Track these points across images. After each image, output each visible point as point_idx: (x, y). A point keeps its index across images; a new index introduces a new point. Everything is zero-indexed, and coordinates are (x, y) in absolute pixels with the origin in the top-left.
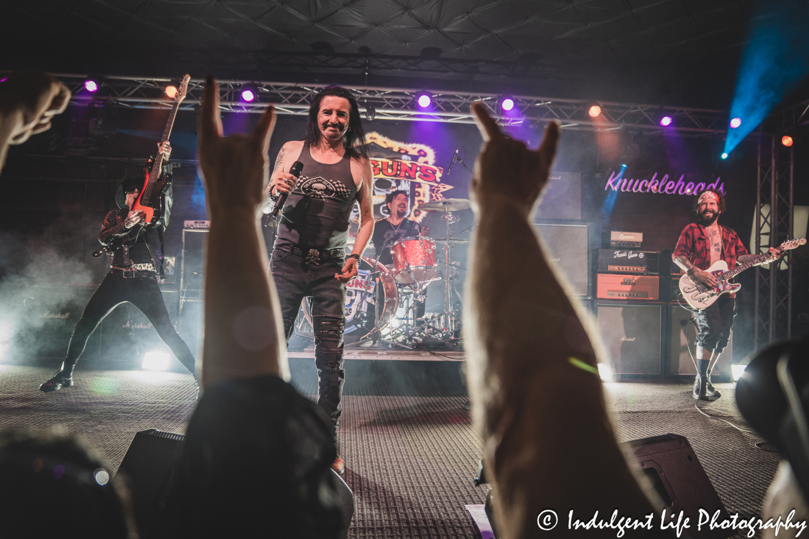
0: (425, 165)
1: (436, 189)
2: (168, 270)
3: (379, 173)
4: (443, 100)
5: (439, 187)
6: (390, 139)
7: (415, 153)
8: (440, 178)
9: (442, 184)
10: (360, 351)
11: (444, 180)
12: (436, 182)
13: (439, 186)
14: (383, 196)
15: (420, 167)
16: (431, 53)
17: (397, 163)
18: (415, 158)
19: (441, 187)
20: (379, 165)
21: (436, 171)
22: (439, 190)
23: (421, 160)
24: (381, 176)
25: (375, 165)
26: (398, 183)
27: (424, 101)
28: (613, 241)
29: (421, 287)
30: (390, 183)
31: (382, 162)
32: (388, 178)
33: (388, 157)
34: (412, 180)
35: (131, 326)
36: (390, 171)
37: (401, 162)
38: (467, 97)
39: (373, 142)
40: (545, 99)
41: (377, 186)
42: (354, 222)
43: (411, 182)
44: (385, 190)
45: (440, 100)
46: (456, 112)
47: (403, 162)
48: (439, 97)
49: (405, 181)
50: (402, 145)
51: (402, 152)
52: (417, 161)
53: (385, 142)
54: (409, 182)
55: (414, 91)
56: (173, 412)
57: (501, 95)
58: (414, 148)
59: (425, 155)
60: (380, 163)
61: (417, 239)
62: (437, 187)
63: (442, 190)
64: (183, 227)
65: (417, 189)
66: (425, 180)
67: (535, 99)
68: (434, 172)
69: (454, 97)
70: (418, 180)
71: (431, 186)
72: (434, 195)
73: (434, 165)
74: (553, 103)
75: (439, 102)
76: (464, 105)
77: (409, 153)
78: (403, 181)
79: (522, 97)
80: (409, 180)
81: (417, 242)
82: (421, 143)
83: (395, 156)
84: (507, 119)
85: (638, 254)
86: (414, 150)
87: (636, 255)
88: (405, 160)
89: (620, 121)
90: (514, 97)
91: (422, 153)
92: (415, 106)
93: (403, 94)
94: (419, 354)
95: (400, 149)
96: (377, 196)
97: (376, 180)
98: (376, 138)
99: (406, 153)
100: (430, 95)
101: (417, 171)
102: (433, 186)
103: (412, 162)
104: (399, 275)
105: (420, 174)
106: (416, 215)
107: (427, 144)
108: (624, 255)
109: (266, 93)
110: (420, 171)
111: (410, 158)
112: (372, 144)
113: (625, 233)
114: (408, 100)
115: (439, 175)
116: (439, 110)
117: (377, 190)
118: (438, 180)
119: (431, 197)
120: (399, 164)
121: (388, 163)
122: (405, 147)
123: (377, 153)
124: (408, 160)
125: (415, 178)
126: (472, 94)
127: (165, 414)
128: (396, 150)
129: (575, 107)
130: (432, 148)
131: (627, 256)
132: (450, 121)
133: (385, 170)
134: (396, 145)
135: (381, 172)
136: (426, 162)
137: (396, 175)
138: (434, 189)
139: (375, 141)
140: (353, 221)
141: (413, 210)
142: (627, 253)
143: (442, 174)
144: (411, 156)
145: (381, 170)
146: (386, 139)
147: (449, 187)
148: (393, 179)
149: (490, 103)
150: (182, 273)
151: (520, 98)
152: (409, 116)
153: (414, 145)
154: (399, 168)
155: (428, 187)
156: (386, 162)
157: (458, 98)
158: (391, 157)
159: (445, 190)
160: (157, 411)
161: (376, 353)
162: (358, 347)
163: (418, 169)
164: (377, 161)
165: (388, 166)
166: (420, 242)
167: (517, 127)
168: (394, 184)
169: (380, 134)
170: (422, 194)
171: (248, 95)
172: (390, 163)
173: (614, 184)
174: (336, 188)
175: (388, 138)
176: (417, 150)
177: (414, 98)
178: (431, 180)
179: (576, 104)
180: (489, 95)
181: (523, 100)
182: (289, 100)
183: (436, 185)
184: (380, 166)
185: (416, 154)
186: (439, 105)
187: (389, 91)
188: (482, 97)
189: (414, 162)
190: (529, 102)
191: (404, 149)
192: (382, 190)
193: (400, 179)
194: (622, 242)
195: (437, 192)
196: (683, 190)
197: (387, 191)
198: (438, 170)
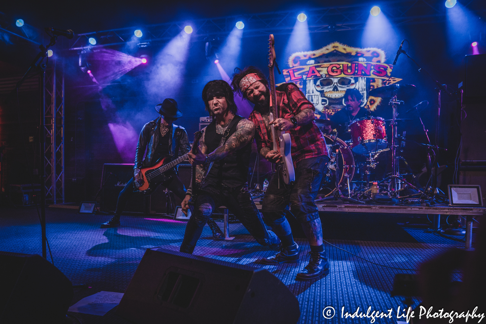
0: (378, 64)
1: (387, 82)
3: (341, 74)
4: (392, 8)
5: (390, 81)
6: (349, 46)
7: (368, 55)
8: (390, 73)
9: (393, 78)
11: (394, 74)
12: (388, 76)
13: (390, 79)
14: (344, 91)
15: (374, 65)
17: (355, 64)
18: (369, 59)
19: (392, 80)
20: (340, 67)
21: (387, 67)
22: (390, 83)
23: (375, 59)
24: (343, 75)
25: (338, 67)
26: (356, 80)
27: (375, 11)
30: (350, 81)
31: (343, 65)
32: (349, 77)
33: (347, 61)
34: (368, 77)
36: (349, 71)
37: (358, 63)
39: (335, 50)
41: (339, 84)
42: (323, 112)
43: (367, 78)
44: (346, 86)
47: (360, 63)
48: (388, 6)
49: (362, 78)
50: (359, 50)
51: (359, 55)
52: (371, 61)
53: (345, 49)
54: (365, 79)
55: (366, 5)
58: (369, 51)
59: (378, 55)
60: (341, 66)
62: (388, 80)
63: (393, 82)
64: (200, 122)
65: (371, 84)
66: (378, 76)
68: (386, 68)
70: (373, 76)
71: (383, 80)
73: (385, 63)
75: (389, 10)
77: (364, 56)
78: (360, 78)
80: (365, 77)
83: (353, 59)
86: (368, 53)
88: (361, 61)
91: (375, 55)
95: (357, 53)
96: (340, 91)
97: (339, 79)
98: (337, 47)
99: (362, 55)
100: (380, 5)
101: (372, 69)
102: (385, 80)
103: (367, 62)
105: (374, 71)
106: (371, 104)
107: (379, 47)
110: (374, 69)
111: (365, 60)
112: (335, 52)
114: (362, 12)
115: (389, 70)
116: (388, 17)
117: (340, 87)
118: (389, 74)
120: (357, 65)
121: (348, 65)
122: (361, 51)
123: (339, 58)
124: (364, 61)
125: (370, 75)
128: (354, 54)
130: (382, 50)
133: (346, 70)
134: (353, 50)
135: (342, 73)
136: (379, 61)
137: (354, 74)
138: (386, 82)
139: (336, 49)
140: (321, 112)
141: (369, 100)
143: (392, 69)
144: (366, 58)
145: (343, 71)
146: (345, 47)
147: (398, 80)
148: (352, 77)
152: (363, 25)
154: (357, 68)
155: (380, 81)
156: (346, 64)
158: (350, 60)
163: (372, 67)
164: (339, 65)
165: (348, 67)
166: (371, 121)
168: (353, 81)
169: (340, 43)
170: (376, 87)
172: (350, 65)
175: (347, 46)
176: (371, 52)
178: (383, 75)
183: (387, 79)
184: (342, 68)
185: (370, 55)
186: (388, 13)
189: (369, 62)
191: (360, 52)
192: (344, 86)
193: (358, 76)
197: (348, 86)
198: (389, 67)
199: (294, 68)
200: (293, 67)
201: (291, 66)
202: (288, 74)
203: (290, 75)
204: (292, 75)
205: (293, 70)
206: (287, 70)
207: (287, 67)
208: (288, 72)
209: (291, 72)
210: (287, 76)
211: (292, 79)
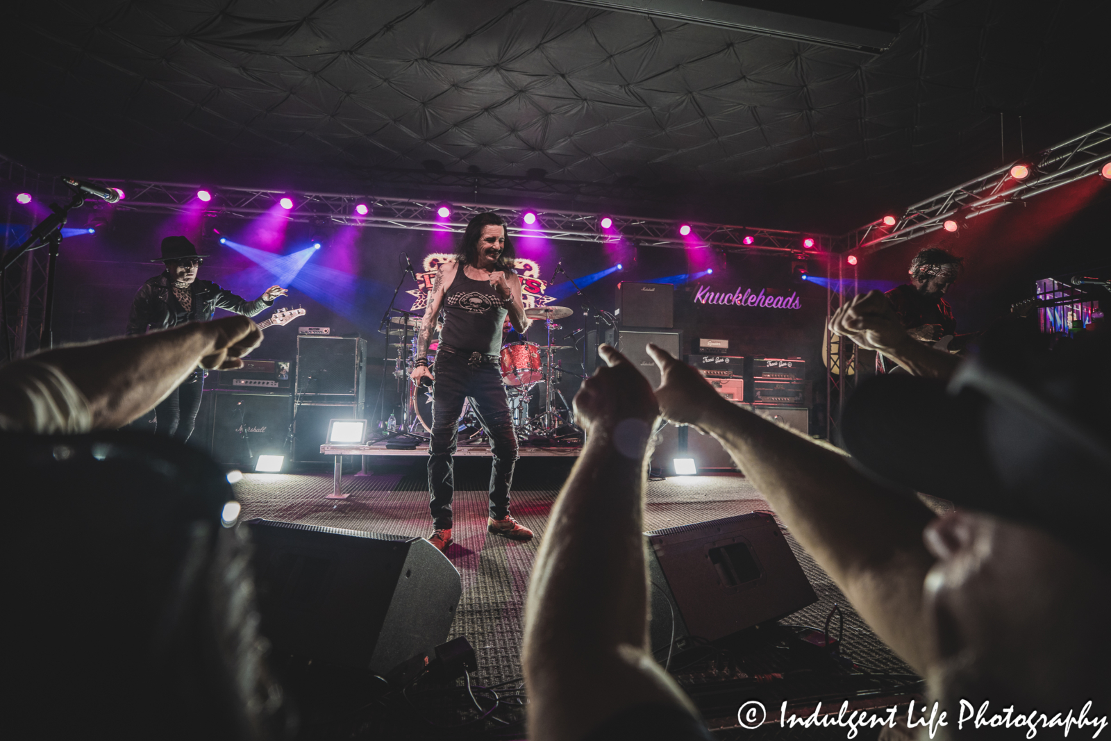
0: (530, 278)
2: (282, 375)
4: (547, 218)
7: (520, 267)
8: (544, 290)
9: (546, 296)
10: (469, 448)
11: (548, 292)
12: (541, 294)
13: (543, 298)
15: (526, 280)
16: (536, 174)
18: (522, 272)
19: (545, 298)
21: (540, 283)
22: (543, 302)
23: (527, 273)
27: (530, 219)
28: (702, 348)
29: (527, 389)
35: (244, 430)
38: (569, 216)
40: (641, 219)
45: (544, 218)
46: (559, 229)
48: (543, 215)
55: (520, 209)
56: (285, 510)
57: (600, 214)
58: (521, 263)
59: (530, 269)
61: (523, 344)
62: (541, 299)
63: (547, 301)
64: (298, 334)
66: (530, 292)
67: (631, 218)
68: (539, 285)
69: (557, 215)
72: (539, 306)
73: (538, 278)
74: (647, 223)
75: (544, 220)
76: (566, 223)
79: (620, 217)
81: (523, 347)
82: (526, 258)
84: (606, 236)
85: (724, 359)
87: (722, 360)
89: (708, 240)
90: (612, 216)
91: (528, 267)
92: (521, 223)
93: (509, 212)
94: (525, 450)
100: (535, 214)
101: (523, 284)
102: (538, 298)
104: (506, 377)
107: (533, 259)
108: (712, 360)
109: (379, 207)
110: (526, 284)
113: (713, 340)
114: (515, 218)
115: (543, 287)
116: (542, 227)
118: (543, 292)
119: (536, 306)
126: (573, 213)
127: (277, 512)
129: (667, 227)
130: (536, 263)
131: (715, 361)
132: (553, 237)
136: (532, 276)
138: (539, 301)
142: (715, 359)
143: (546, 287)
147: (552, 299)
149: (590, 221)
150: (297, 377)
151: (618, 217)
152: (516, 232)
153: (520, 260)
155: (533, 299)
157: (561, 216)
159: (549, 301)
160: (269, 510)
161: (485, 450)
162: (468, 444)
163: (524, 282)
167: (615, 244)
170: (527, 305)
171: (362, 209)
173: (703, 297)
174: (492, 301)
176: (523, 264)
177: (521, 216)
178: (536, 292)
179: (667, 224)
180: (590, 214)
181: (621, 219)
182: (402, 215)
183: (541, 297)
185: (523, 268)
186: (543, 222)
187: (498, 208)
188: (583, 216)
190: (626, 221)
194: (709, 348)
195: (541, 304)
196: (764, 303)
198: (542, 283)
199: (431, 273)
200: (430, 271)
201: (426, 270)
202: (422, 279)
203: (424, 282)
204: (427, 281)
205: (429, 275)
206: (421, 275)
207: (423, 271)
208: (423, 277)
209: (427, 277)
210: (421, 282)
211: (427, 286)
